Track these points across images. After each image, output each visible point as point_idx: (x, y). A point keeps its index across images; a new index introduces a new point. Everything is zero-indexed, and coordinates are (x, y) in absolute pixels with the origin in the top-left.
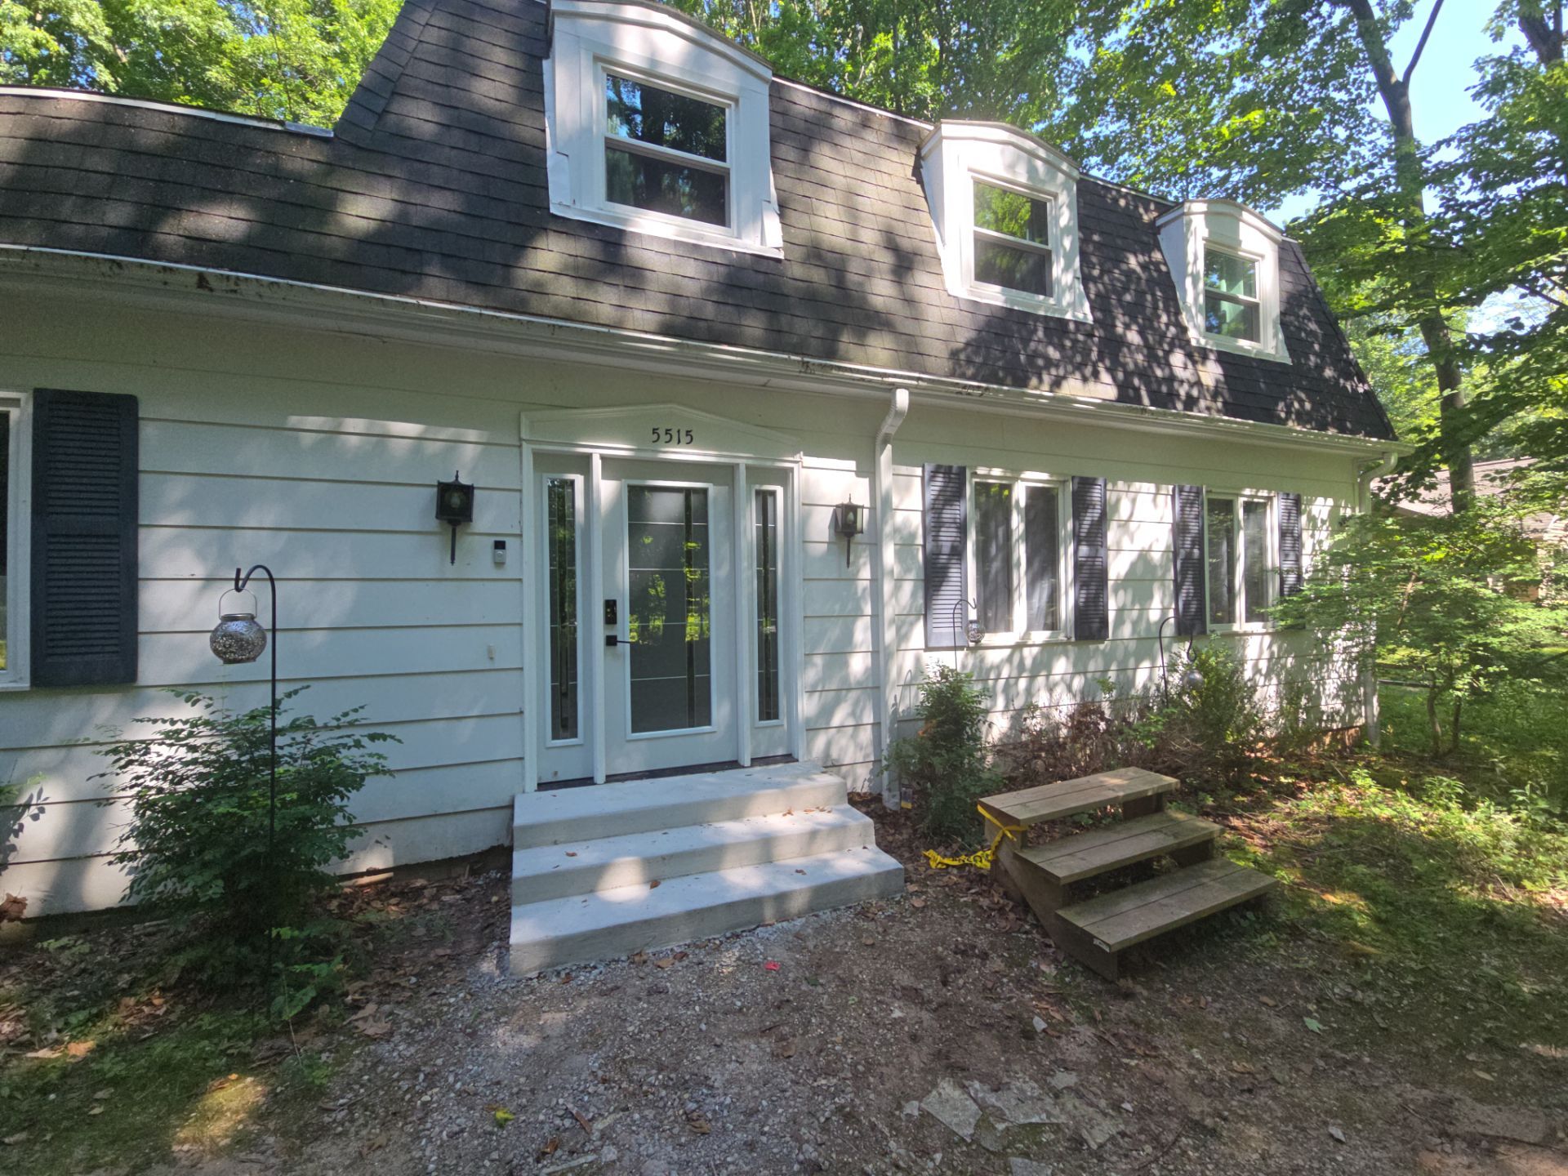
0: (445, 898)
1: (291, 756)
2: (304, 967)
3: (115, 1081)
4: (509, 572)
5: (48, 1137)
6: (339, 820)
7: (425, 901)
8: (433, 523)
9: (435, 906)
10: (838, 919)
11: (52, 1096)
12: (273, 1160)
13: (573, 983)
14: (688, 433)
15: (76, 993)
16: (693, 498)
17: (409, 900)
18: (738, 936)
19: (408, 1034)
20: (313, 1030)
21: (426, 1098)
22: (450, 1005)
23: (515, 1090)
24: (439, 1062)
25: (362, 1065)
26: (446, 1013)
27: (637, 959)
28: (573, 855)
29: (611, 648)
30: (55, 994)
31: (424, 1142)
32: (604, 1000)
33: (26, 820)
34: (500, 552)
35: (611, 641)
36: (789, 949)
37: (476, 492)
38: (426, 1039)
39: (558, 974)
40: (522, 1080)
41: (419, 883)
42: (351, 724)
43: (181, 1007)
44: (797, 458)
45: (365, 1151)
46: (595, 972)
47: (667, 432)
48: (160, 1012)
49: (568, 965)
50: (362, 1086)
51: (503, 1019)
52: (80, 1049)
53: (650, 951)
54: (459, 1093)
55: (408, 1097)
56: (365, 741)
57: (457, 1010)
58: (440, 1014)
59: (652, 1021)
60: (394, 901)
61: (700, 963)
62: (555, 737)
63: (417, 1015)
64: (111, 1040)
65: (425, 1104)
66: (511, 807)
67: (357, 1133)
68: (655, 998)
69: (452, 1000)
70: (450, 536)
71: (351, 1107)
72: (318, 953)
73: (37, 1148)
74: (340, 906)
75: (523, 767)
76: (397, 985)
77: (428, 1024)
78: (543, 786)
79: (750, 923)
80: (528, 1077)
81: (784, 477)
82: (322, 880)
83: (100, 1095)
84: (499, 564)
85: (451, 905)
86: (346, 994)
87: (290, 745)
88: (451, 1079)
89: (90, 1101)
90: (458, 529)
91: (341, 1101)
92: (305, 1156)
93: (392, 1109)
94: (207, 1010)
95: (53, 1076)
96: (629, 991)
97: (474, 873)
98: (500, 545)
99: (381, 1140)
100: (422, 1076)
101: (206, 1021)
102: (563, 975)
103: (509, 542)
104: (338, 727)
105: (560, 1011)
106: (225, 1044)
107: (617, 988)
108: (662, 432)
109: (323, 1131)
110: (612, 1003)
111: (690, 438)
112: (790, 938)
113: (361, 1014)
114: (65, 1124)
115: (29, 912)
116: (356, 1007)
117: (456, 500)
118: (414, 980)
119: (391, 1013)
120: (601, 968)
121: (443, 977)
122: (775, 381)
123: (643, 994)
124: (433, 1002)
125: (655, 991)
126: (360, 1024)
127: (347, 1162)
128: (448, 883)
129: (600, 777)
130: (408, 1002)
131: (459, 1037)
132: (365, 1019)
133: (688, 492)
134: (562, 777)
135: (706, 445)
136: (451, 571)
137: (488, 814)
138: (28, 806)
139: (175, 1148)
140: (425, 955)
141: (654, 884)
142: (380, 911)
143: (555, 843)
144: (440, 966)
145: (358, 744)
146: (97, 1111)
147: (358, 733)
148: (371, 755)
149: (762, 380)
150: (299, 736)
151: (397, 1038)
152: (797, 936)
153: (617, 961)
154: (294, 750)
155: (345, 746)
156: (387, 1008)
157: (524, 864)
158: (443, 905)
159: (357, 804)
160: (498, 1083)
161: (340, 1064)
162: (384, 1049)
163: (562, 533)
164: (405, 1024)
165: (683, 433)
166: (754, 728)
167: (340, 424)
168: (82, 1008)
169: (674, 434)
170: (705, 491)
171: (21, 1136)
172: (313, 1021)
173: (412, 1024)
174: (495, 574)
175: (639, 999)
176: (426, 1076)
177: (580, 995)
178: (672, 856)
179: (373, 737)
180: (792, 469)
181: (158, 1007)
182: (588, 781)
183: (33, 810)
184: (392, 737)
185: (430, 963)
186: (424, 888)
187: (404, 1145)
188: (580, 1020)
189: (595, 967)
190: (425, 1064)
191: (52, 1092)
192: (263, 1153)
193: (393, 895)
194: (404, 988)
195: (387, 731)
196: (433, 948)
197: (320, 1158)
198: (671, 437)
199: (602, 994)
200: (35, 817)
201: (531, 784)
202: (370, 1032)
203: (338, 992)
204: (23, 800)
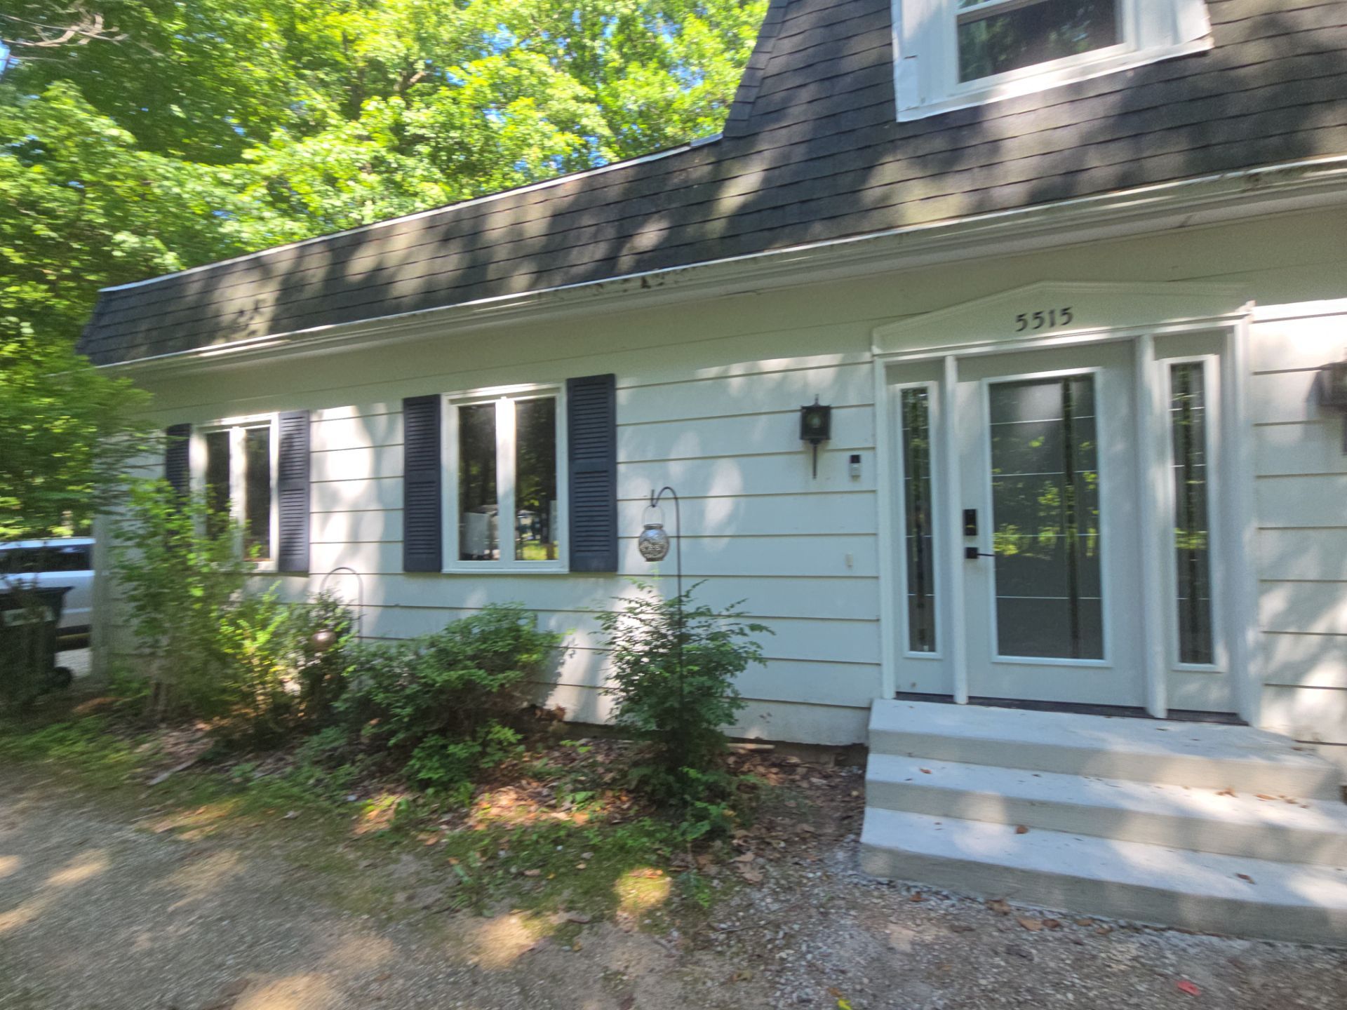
0: (814, 780)
1: (698, 635)
2: (704, 805)
3: (594, 848)
4: (865, 484)
5: (551, 877)
6: (729, 692)
7: (797, 777)
8: (799, 444)
9: (805, 785)
10: (1308, 960)
11: (560, 848)
12: (674, 951)
13: (922, 905)
14: (1065, 312)
15: (583, 778)
16: (1075, 388)
17: (785, 773)
18: (1137, 930)
19: (774, 890)
20: (710, 857)
21: (783, 955)
22: (808, 879)
23: (858, 987)
24: (796, 927)
25: (739, 902)
26: (805, 885)
27: (995, 906)
28: (927, 772)
29: (972, 562)
30: (573, 776)
31: (778, 994)
32: (956, 938)
33: (566, 657)
34: (856, 465)
35: (971, 554)
36: (1218, 975)
37: (834, 412)
38: (787, 901)
39: (908, 889)
40: (866, 981)
41: (794, 760)
42: (738, 615)
43: (636, 808)
44: (1241, 311)
45: (735, 976)
46: (947, 902)
47: (1037, 315)
48: (625, 806)
49: (920, 884)
50: (739, 920)
51: (853, 913)
52: (581, 818)
53: (1014, 904)
54: (810, 965)
55: (770, 946)
56: (747, 630)
57: (814, 886)
58: (800, 884)
59: (1009, 984)
60: (774, 770)
61: (1078, 943)
62: (913, 648)
63: (783, 878)
64: (597, 817)
65: (782, 959)
66: (869, 709)
67: (731, 958)
68: (1014, 960)
69: (811, 875)
70: (811, 455)
71: (730, 933)
72: (717, 796)
73: (544, 883)
74: (736, 762)
75: (881, 673)
76: (769, 844)
77: (790, 888)
78: (901, 695)
79: (1158, 920)
80: (871, 981)
81: (1219, 341)
82: (720, 738)
83: (585, 855)
84: (855, 477)
85: (818, 788)
86: (733, 837)
87: (698, 627)
88: (804, 948)
89: (579, 859)
90: (819, 447)
91: (723, 926)
92: (695, 959)
93: (758, 951)
94: (651, 815)
95: (562, 833)
96: (985, 939)
97: (839, 763)
98: (855, 459)
99: (747, 974)
100: (781, 934)
101: (648, 823)
102: (913, 891)
103: (865, 456)
104: (729, 616)
105: (906, 927)
106: (656, 846)
107: (971, 930)
108: (1029, 317)
109: (708, 945)
110: (963, 943)
111: (1068, 317)
112: (1222, 961)
113: (742, 858)
114: (562, 870)
115: (568, 717)
116: (739, 851)
117: (816, 421)
118: (783, 844)
119: (763, 867)
120: (954, 901)
121: (805, 850)
122: (1198, 216)
123: (1001, 949)
124: (797, 871)
125: (1014, 951)
126: (740, 865)
127: (722, 980)
128: (815, 766)
129: (961, 697)
130: (777, 861)
131: (813, 911)
132: (744, 863)
133: (1066, 381)
134: (919, 689)
135: (1090, 322)
136: (813, 486)
137: (848, 712)
138: (567, 648)
139: (619, 913)
140: (793, 825)
141: (1021, 830)
142: (763, 775)
143: (910, 755)
144: (804, 840)
145: (742, 633)
146: (581, 866)
147: (745, 623)
148: (752, 643)
149: (1180, 218)
150: (703, 619)
151: (765, 890)
152: (1234, 961)
153: (974, 900)
154: (700, 631)
155: (733, 632)
156: (761, 861)
157: (879, 768)
158: (812, 784)
159: (742, 682)
160: (843, 972)
161: (726, 894)
162: (756, 895)
163: (917, 442)
164: (773, 881)
165: (1058, 314)
166: (1171, 671)
167: (726, 371)
168: (584, 789)
169: (1046, 316)
170: (1088, 379)
171: (536, 872)
172: (710, 850)
173: (777, 883)
174: (850, 486)
175: (996, 953)
176: (786, 934)
177: (930, 920)
178: (1043, 804)
179: (754, 628)
180: (1231, 329)
181: (624, 803)
182: (948, 699)
183: (570, 651)
184: (766, 629)
185: (797, 835)
186: (796, 765)
187: (763, 988)
188: (928, 947)
189: (947, 897)
190: (785, 923)
191: (561, 844)
192: (670, 941)
193: (774, 765)
194: (775, 849)
195: (763, 623)
196: (800, 822)
197: (705, 966)
198: (1042, 320)
199: (954, 929)
200: (571, 656)
201: (890, 692)
202: (748, 876)
203: (729, 833)
204: (564, 644)
